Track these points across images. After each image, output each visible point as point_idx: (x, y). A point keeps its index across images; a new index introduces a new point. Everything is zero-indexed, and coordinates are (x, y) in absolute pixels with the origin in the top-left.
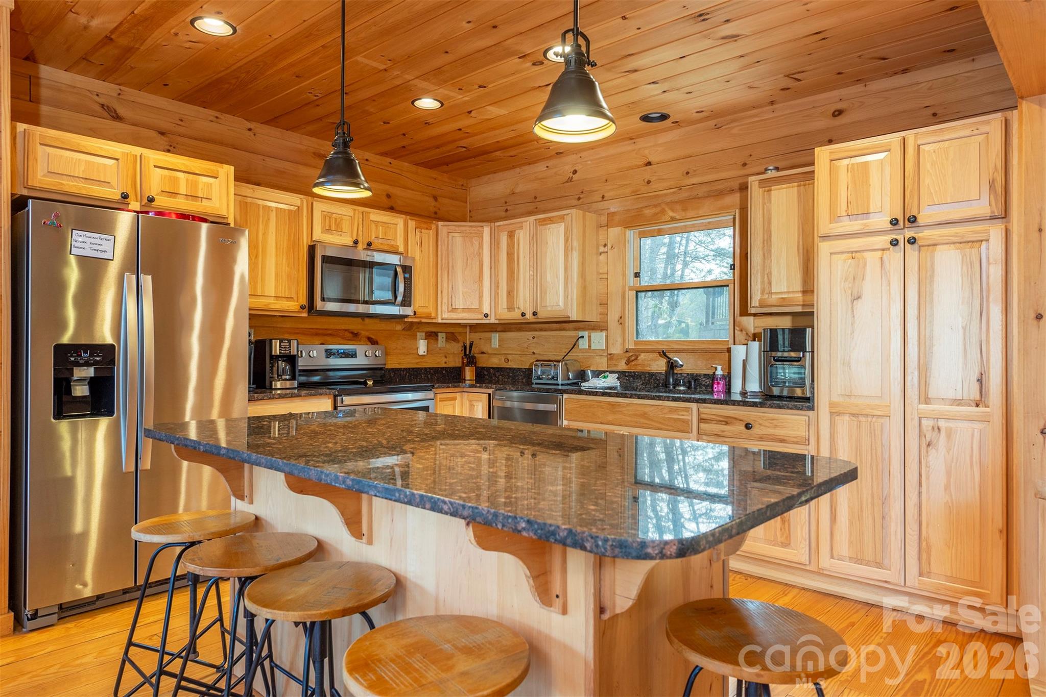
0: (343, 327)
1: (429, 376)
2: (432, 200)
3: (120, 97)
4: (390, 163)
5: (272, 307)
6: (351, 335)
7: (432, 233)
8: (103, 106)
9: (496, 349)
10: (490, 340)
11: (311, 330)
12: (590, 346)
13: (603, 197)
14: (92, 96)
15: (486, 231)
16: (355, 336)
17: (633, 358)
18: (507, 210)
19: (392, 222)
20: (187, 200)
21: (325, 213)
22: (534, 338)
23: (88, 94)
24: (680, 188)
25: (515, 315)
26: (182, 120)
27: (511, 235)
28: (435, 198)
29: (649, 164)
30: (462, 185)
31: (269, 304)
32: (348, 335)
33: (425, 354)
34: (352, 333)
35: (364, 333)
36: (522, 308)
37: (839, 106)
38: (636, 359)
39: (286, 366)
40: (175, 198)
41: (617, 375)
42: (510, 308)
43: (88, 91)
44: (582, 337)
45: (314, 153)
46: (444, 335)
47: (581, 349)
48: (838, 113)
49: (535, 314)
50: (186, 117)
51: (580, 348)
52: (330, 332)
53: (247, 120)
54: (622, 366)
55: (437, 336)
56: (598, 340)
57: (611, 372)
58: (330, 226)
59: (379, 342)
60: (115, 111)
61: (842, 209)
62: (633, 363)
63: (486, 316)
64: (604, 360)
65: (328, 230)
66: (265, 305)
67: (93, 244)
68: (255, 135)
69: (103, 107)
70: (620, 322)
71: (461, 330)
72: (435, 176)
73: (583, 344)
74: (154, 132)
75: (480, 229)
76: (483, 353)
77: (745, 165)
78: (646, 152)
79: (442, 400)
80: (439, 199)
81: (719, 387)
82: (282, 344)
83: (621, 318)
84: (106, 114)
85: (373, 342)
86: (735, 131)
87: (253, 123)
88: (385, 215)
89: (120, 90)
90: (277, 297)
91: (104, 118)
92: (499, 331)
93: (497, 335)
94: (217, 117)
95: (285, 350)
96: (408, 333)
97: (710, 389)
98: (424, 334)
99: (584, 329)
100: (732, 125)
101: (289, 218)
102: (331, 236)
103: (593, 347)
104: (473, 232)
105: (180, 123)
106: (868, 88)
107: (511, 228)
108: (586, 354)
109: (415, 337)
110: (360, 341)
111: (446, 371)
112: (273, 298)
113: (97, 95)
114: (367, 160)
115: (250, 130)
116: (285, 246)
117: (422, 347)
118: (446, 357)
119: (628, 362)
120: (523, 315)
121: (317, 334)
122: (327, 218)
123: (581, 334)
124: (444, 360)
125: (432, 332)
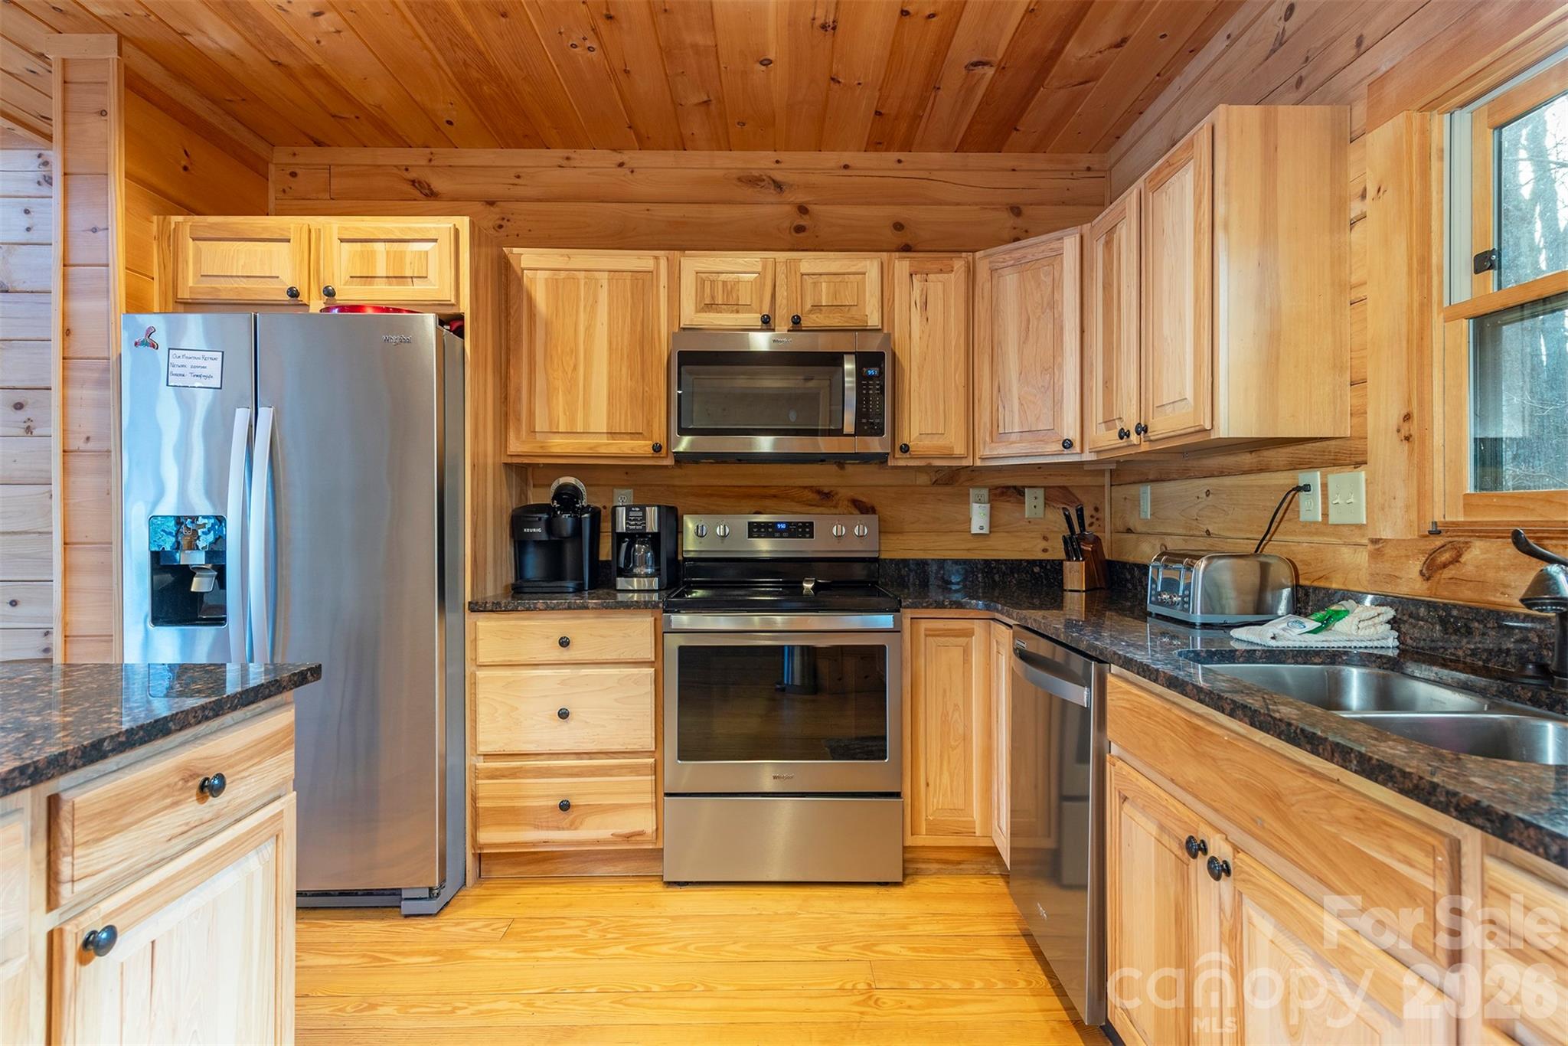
0: (799, 482)
1: (997, 577)
3: (433, 163)
4: (899, 161)
5: (603, 450)
6: (817, 497)
7: (956, 278)
8: (413, 182)
9: (1147, 522)
10: (1136, 502)
11: (737, 489)
12: (1325, 515)
14: (399, 173)
15: (1069, 246)
16: (825, 497)
17: (1446, 557)
19: (853, 269)
20: (390, 285)
21: (703, 275)
22: (1208, 493)
23: (395, 171)
26: (518, 177)
27: (1109, 240)
30: (1089, 169)
31: (596, 447)
32: (812, 496)
33: (986, 531)
34: (819, 492)
35: (845, 493)
36: (1125, 418)
38: (1456, 560)
39: (646, 552)
40: (370, 284)
41: (1391, 612)
42: (1108, 422)
43: (395, 166)
44: (1306, 488)
45: (739, 179)
46: (1040, 493)
47: (1306, 524)
49: (1140, 430)
50: (525, 169)
51: (1302, 518)
52: (773, 492)
53: (614, 150)
54: (1410, 582)
55: (1023, 494)
56: (1347, 495)
58: (713, 298)
59: (878, 508)
60: (429, 186)
62: (1448, 573)
63: (1068, 444)
64: (1362, 558)
65: (710, 307)
66: (591, 449)
67: (195, 367)
68: (632, 172)
69: (414, 185)
70: (1404, 432)
71: (1088, 480)
72: (1011, 164)
73: (1310, 507)
74: (480, 204)
75: (1055, 245)
76: (1129, 531)
79: (929, 634)
80: (1025, 210)
82: (631, 514)
83: (1407, 417)
84: (417, 193)
85: (864, 508)
87: (625, 152)
88: (836, 259)
89: (432, 153)
90: (612, 434)
91: (415, 200)
92: (1152, 481)
93: (1148, 489)
94: (568, 158)
95: (636, 525)
96: (948, 489)
98: (985, 492)
99: (1310, 465)
101: (632, 294)
102: (719, 315)
103: (1333, 519)
104: (1040, 256)
105: (517, 181)
107: (1111, 221)
108: (1316, 539)
109: (965, 500)
110: (835, 507)
111: (1041, 567)
112: (605, 435)
113: (407, 170)
114: (846, 167)
115: (621, 165)
116: (626, 343)
117: (979, 518)
118: (1045, 538)
119: (1430, 570)
120: (1122, 434)
121: (749, 497)
122: (708, 284)
123: (1303, 478)
124: (1043, 544)
125: (1008, 487)
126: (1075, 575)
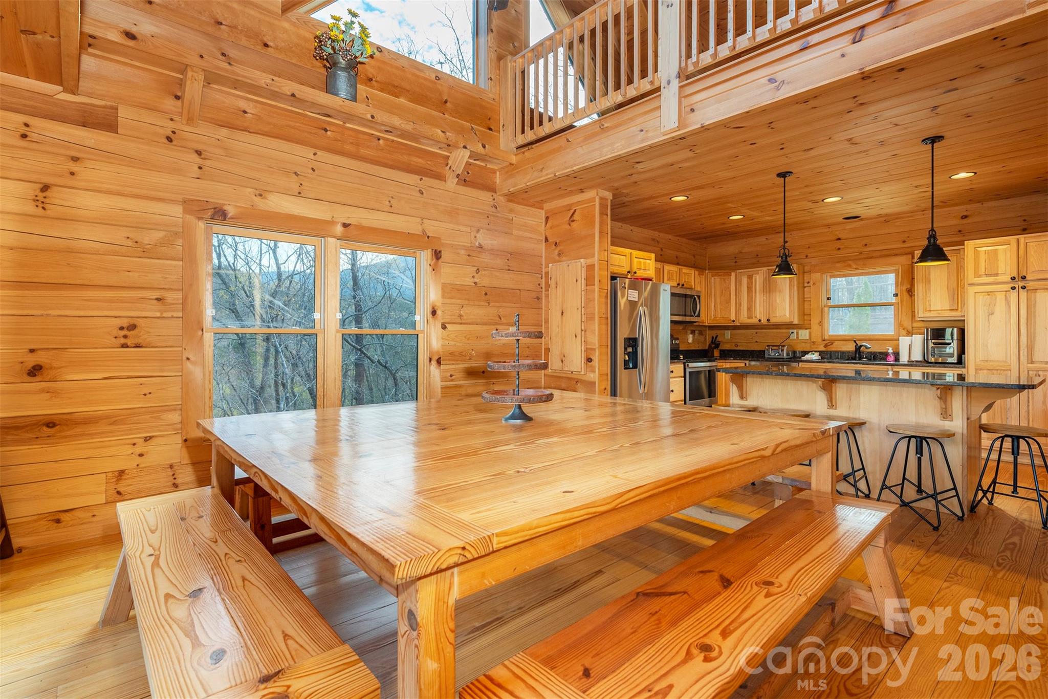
2: (693, 257)
7: (704, 277)
9: (728, 339)
12: (797, 338)
13: (807, 256)
15: (733, 274)
17: (830, 344)
18: (736, 262)
19: (690, 273)
20: (644, 271)
21: (668, 271)
22: (756, 333)
24: (861, 253)
25: (754, 321)
27: (750, 277)
28: (694, 256)
29: (839, 239)
30: (705, 248)
36: (758, 317)
37: (965, 214)
38: (832, 344)
40: (640, 271)
41: (818, 353)
42: (749, 318)
44: (793, 333)
47: (792, 339)
48: (965, 217)
49: (768, 320)
54: (822, 348)
55: (695, 332)
56: (804, 334)
57: (815, 352)
58: (670, 277)
61: (982, 271)
62: (830, 347)
64: (809, 345)
65: (669, 279)
67: (633, 295)
70: (820, 324)
71: (704, 329)
72: (694, 244)
73: (794, 336)
75: (728, 274)
76: (726, 342)
77: (904, 242)
78: (837, 233)
81: (891, 358)
83: (821, 322)
86: (898, 224)
88: (687, 269)
93: (729, 332)
96: (684, 331)
97: (885, 359)
99: (793, 328)
100: (896, 220)
102: (670, 282)
103: (800, 338)
104: (723, 276)
106: (984, 205)
107: (750, 273)
108: (795, 342)
109: (687, 333)
111: (705, 351)
117: (690, 338)
118: (703, 344)
119: (826, 346)
120: (760, 321)
122: (669, 273)
123: (791, 331)
126: (716, 353)
